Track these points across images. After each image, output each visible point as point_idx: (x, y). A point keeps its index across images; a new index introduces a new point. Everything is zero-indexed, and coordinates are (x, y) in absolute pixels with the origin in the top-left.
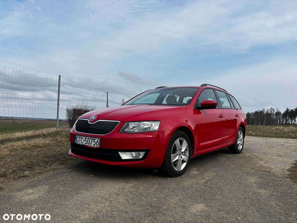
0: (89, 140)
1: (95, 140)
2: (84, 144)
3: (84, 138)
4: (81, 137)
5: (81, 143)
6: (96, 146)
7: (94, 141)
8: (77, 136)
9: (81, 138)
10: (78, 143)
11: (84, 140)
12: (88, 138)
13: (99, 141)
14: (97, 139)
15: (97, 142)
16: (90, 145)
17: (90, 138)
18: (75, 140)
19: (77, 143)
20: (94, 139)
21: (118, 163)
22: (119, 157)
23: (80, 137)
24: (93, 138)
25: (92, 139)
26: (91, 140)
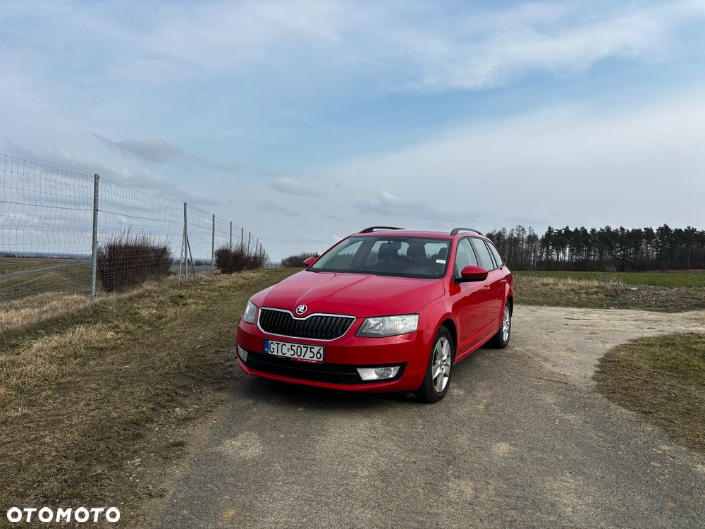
0: (299, 348)
1: (312, 350)
2: (288, 355)
3: (289, 345)
4: (282, 343)
5: (280, 354)
6: (315, 358)
7: (311, 352)
8: (270, 342)
9: (280, 346)
10: (275, 353)
11: (288, 349)
12: (297, 345)
13: (321, 352)
14: (316, 349)
15: (318, 352)
16: (301, 357)
17: (302, 346)
18: (266, 349)
19: (270, 353)
20: (311, 348)
21: (359, 387)
22: (358, 377)
23: (278, 344)
24: (309, 347)
25: (307, 348)
26: (304, 350)
